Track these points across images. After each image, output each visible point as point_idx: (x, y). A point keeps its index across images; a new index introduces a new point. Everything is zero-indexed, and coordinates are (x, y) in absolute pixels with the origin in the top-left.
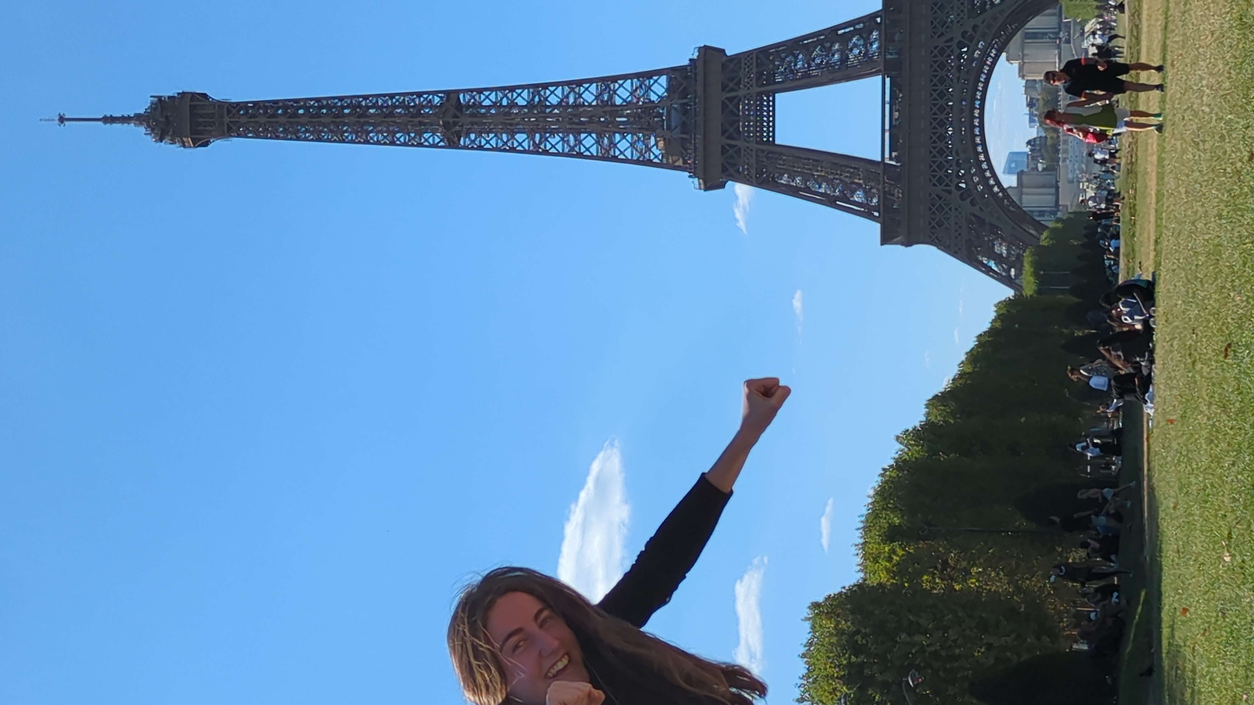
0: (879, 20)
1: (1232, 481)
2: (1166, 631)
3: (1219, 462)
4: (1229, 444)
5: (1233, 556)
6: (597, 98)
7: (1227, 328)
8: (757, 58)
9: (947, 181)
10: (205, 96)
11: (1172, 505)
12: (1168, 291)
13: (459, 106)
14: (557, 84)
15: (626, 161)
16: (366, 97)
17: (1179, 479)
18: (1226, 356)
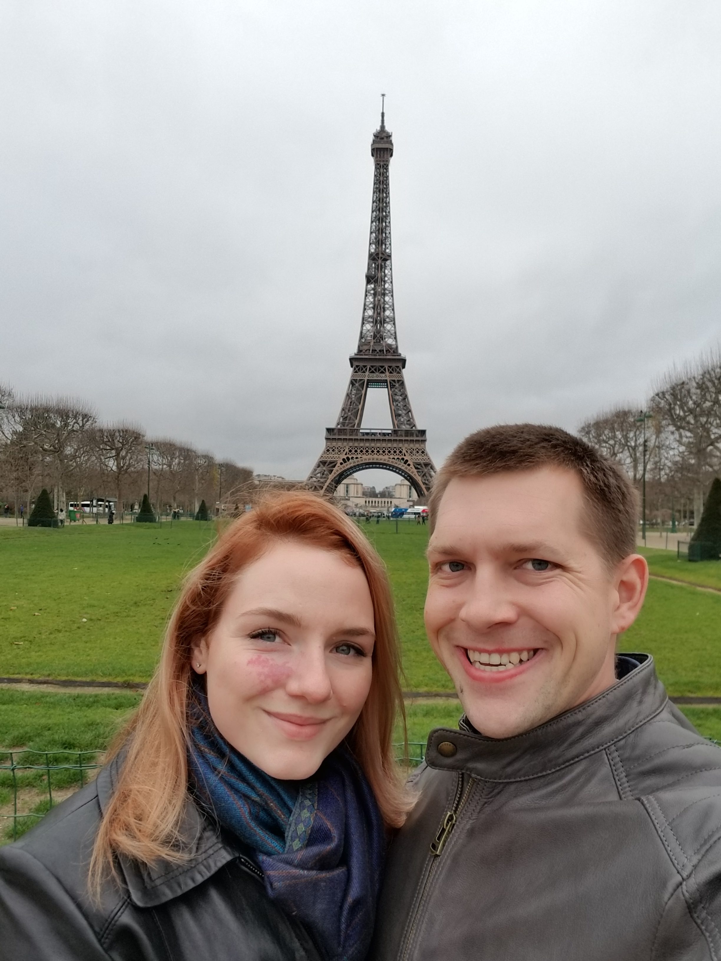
0: (414, 428)
6: (388, 317)
8: (401, 380)
9: (350, 453)
10: (391, 155)
13: (385, 260)
14: (393, 300)
15: (362, 326)
16: (389, 222)
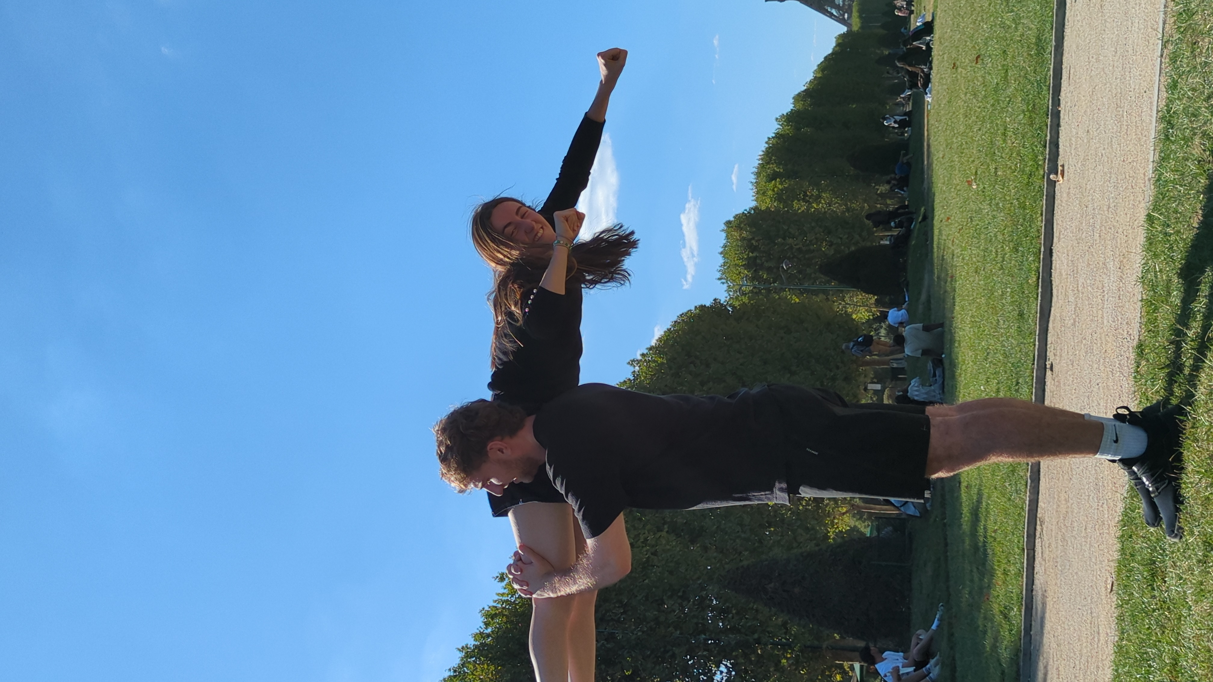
1: (979, 140)
2: (936, 232)
3: (971, 129)
4: (977, 117)
5: (978, 185)
7: (978, 46)
11: (941, 156)
12: (942, 24)
17: (946, 140)
18: (977, 63)
